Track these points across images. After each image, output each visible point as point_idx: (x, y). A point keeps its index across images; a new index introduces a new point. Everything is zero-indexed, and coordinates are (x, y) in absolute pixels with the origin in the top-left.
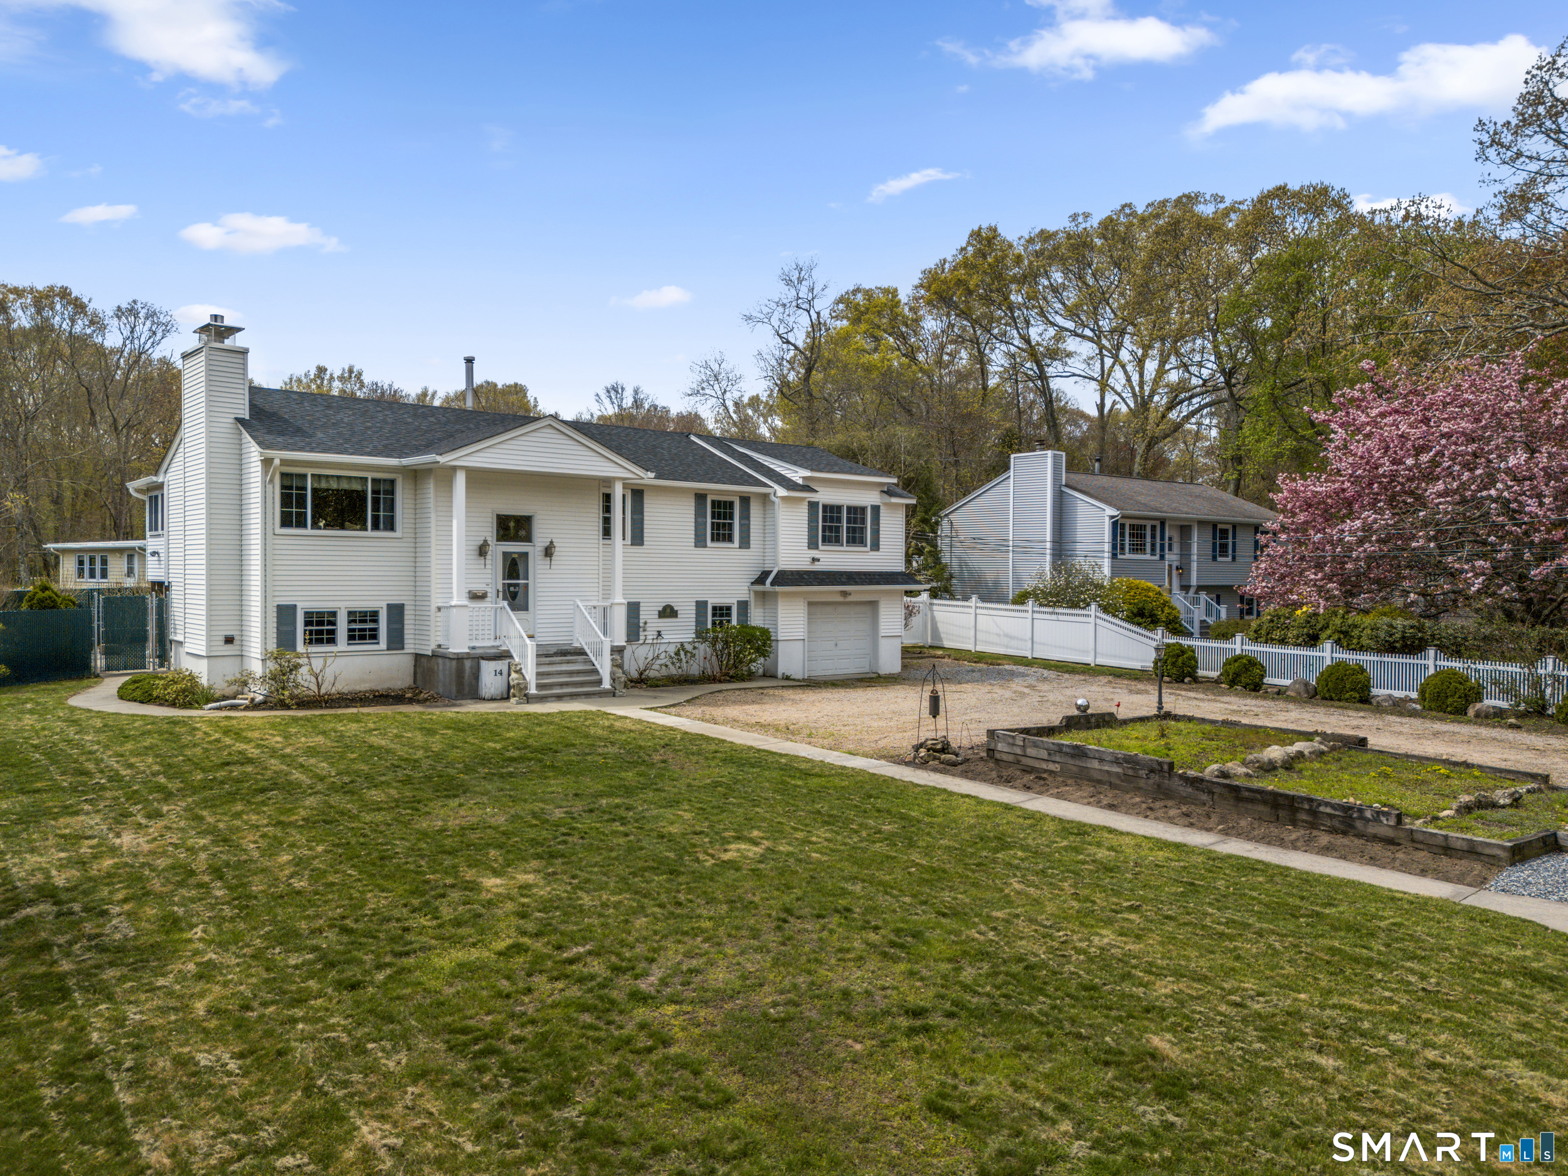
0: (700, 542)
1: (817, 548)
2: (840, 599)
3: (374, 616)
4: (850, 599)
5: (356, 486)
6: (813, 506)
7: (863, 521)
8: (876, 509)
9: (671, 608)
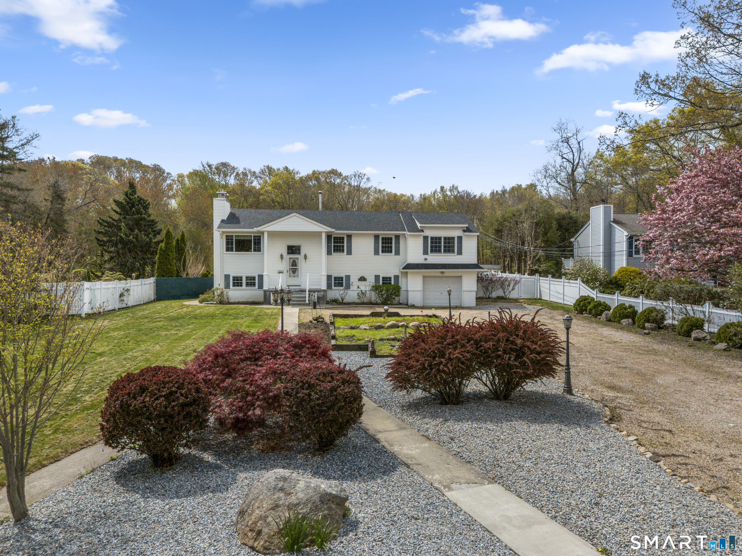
0: (376, 253)
1: (428, 254)
2: (441, 275)
3: (254, 278)
4: (444, 275)
5: (249, 238)
6: (425, 238)
7: (454, 243)
8: (460, 238)
9: (364, 278)
